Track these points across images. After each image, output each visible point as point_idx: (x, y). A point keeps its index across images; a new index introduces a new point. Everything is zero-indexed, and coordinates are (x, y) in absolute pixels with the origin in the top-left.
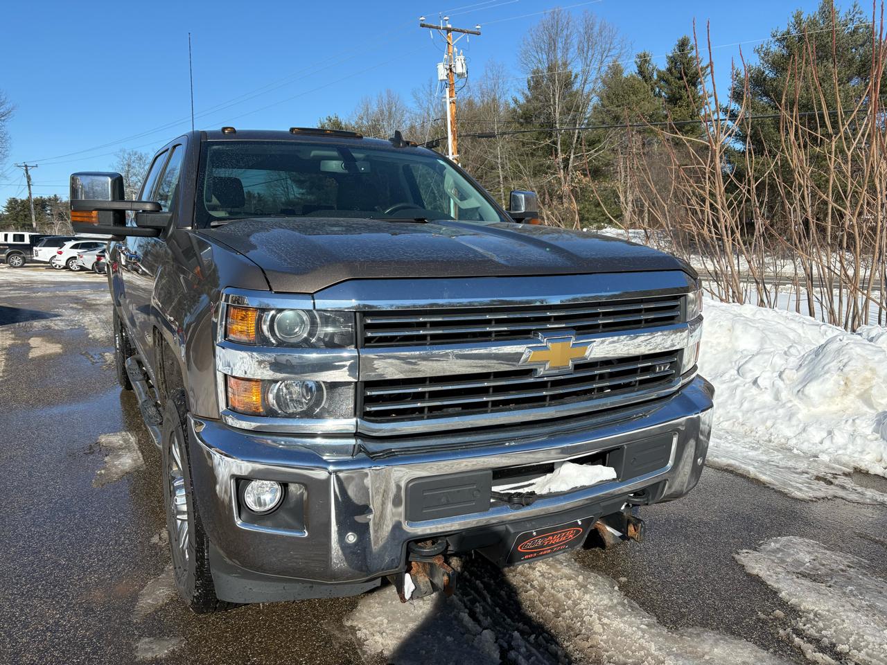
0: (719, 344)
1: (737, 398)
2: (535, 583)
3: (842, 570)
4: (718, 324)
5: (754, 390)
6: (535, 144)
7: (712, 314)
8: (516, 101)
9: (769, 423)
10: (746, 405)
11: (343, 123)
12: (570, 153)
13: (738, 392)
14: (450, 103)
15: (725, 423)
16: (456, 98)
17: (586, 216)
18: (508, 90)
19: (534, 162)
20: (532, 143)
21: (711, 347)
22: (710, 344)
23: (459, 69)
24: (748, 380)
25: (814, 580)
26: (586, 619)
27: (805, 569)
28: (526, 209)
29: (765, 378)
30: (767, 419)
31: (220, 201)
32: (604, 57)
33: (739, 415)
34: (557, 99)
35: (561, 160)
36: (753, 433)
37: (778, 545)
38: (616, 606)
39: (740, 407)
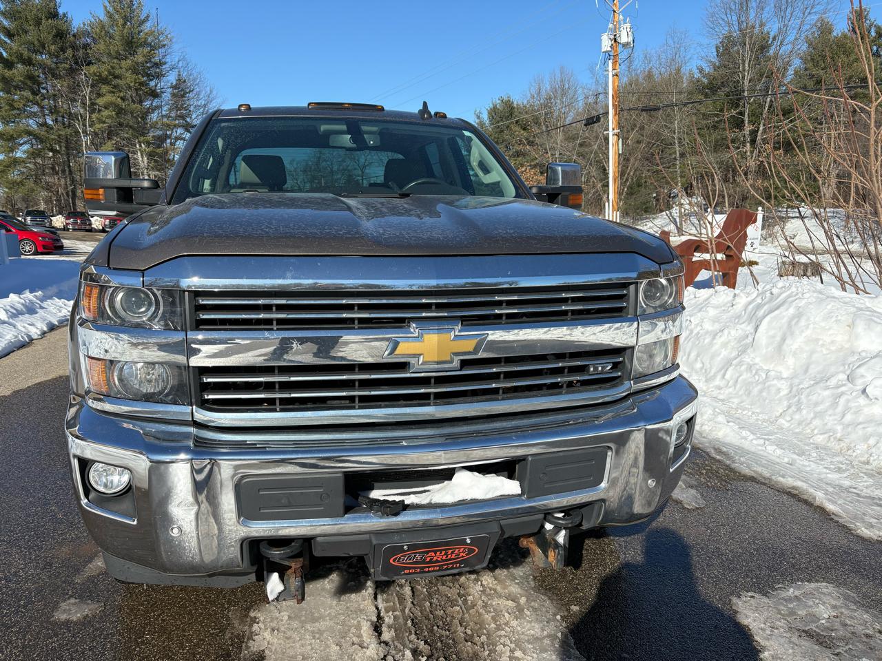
0: (833, 342)
1: (840, 409)
2: (470, 598)
3: (868, 636)
4: (834, 319)
5: (862, 401)
6: (717, 115)
7: (829, 307)
8: (701, 70)
9: (872, 441)
10: (848, 417)
11: (515, 103)
12: (759, 124)
13: (843, 400)
14: (613, 75)
15: (819, 436)
16: (619, 70)
18: (690, 58)
19: (715, 135)
20: (714, 114)
21: (823, 345)
22: (821, 342)
23: (624, 39)
24: (858, 388)
25: (821, 644)
26: (499, 648)
27: (817, 627)
28: (562, 183)
29: (876, 387)
30: (871, 435)
31: (260, 179)
32: (806, 14)
33: (839, 428)
34: (747, 65)
35: (748, 133)
36: (850, 452)
37: (797, 593)
38: (544, 638)
39: (841, 419)
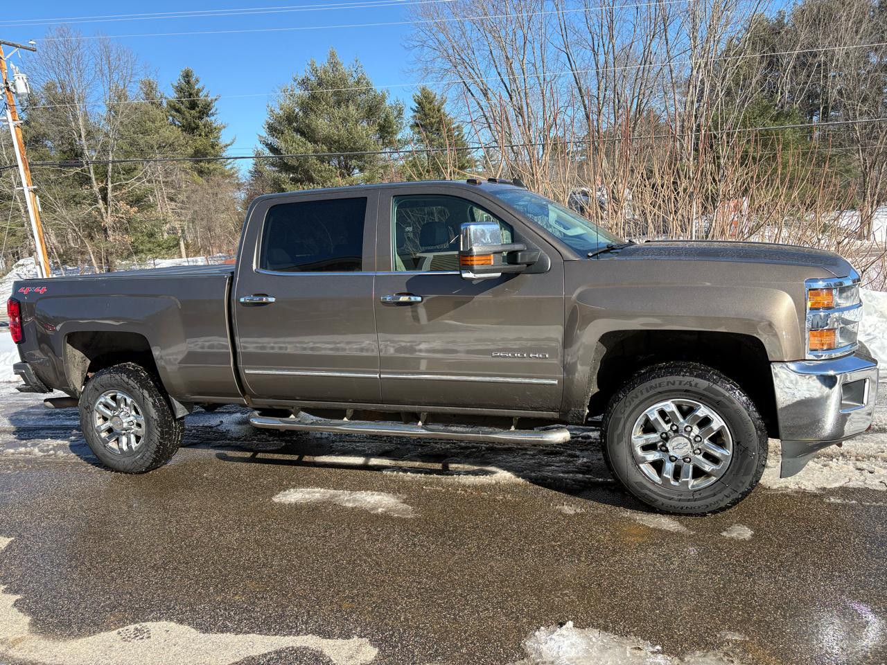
12: (107, 182)
14: (15, 127)
17: (141, 247)
23: (22, 89)
35: (97, 190)
